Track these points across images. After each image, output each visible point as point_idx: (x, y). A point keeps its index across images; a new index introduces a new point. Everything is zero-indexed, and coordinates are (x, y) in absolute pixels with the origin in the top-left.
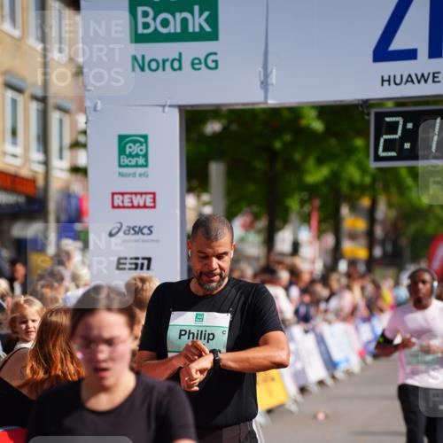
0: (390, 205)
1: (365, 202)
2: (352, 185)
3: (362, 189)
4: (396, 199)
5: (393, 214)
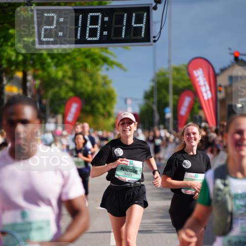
0: (35, 77)
1: (19, 75)
2: (9, 61)
3: (17, 64)
4: (40, 73)
5: (38, 82)
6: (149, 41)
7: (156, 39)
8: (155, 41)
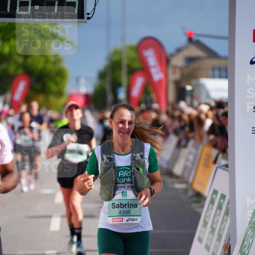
6: (83, 17)
7: (90, 16)
8: (89, 18)
